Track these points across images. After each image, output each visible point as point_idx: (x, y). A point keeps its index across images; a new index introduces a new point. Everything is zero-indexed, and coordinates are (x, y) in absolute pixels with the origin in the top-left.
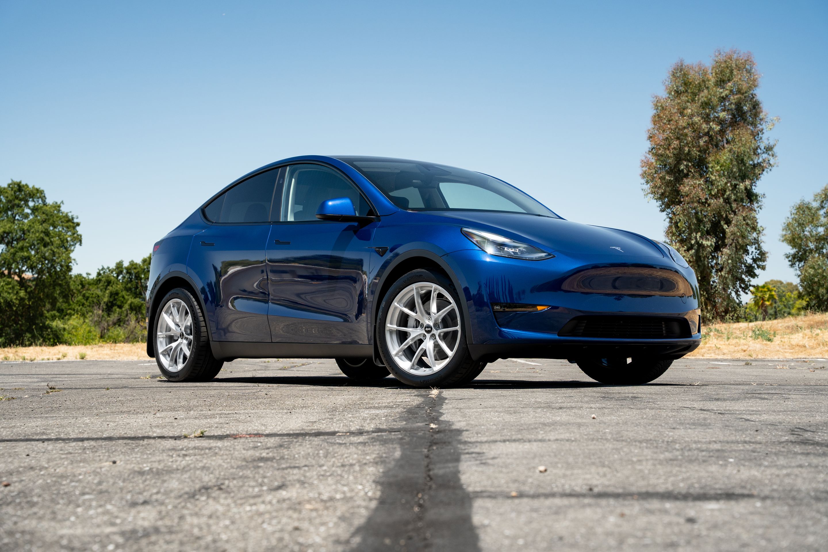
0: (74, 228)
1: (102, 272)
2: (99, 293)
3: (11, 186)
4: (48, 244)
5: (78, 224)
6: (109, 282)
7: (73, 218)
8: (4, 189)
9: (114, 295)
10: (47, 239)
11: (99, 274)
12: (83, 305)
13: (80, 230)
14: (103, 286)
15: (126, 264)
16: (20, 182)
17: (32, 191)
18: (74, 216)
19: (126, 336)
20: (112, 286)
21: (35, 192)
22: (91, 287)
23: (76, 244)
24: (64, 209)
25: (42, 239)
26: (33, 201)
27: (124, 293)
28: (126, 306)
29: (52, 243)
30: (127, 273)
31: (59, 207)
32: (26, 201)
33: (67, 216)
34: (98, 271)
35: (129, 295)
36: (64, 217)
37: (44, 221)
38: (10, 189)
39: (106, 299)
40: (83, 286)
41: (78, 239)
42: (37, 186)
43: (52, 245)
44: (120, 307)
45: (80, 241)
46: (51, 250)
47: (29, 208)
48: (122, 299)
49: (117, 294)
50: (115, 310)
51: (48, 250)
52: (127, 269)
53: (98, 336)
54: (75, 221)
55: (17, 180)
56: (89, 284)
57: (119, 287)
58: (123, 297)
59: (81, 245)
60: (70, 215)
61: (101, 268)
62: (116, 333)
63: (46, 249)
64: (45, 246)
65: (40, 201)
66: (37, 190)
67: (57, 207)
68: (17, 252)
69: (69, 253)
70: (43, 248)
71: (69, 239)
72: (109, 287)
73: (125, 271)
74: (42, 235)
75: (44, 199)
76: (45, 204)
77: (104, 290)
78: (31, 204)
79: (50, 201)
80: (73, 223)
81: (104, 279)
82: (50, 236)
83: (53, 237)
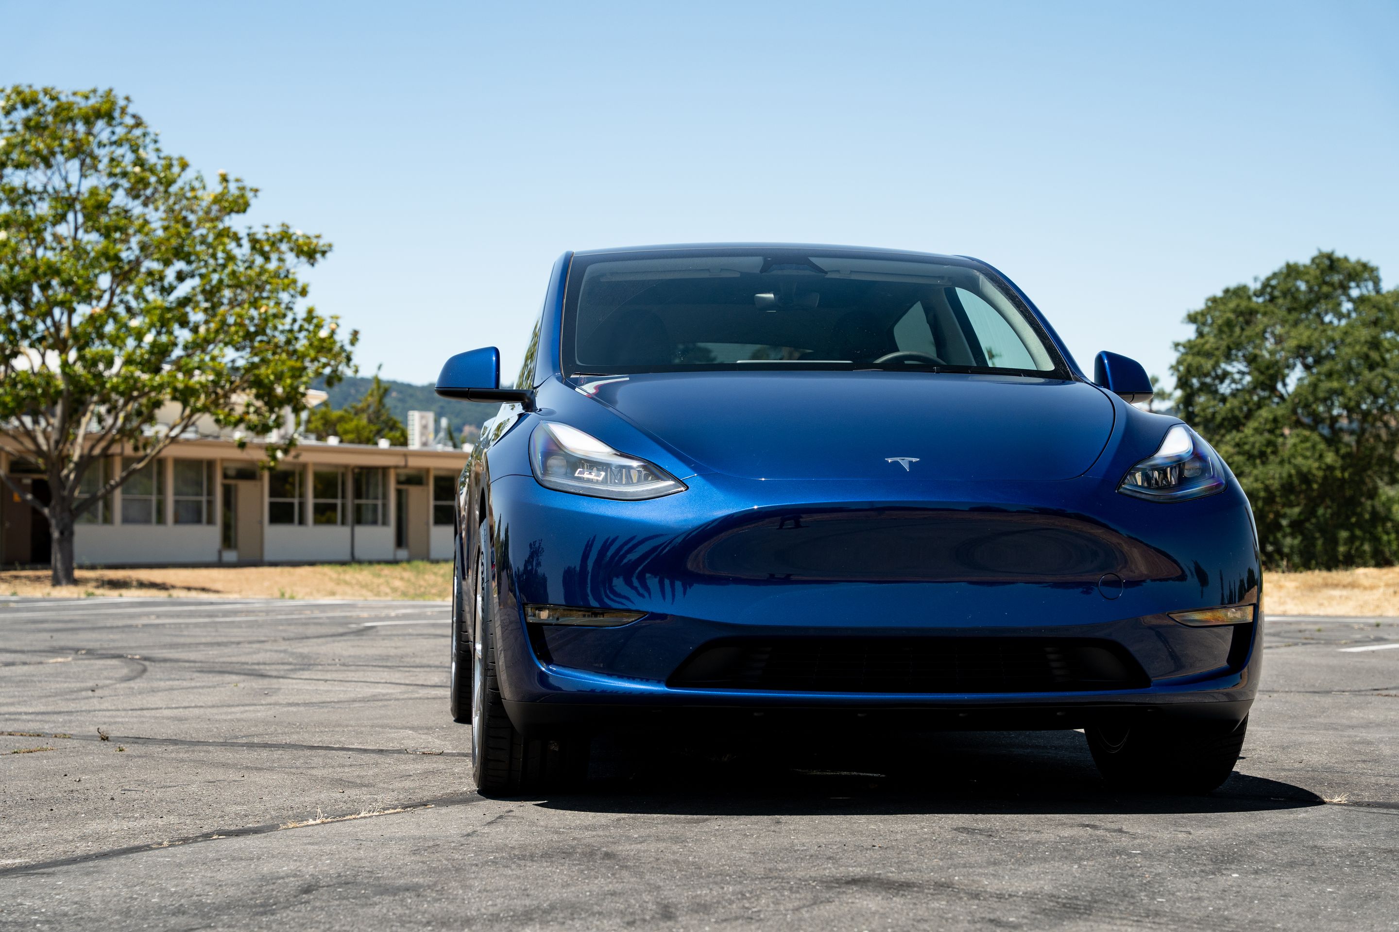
3: (1317, 261)
4: (1378, 365)
8: (1305, 266)
10: (1375, 356)
16: (1332, 253)
17: (1354, 269)
21: (1359, 268)
25: (1367, 357)
26: (1358, 286)
29: (1384, 363)
32: (1345, 288)
37: (1376, 323)
38: (1314, 266)
42: (1364, 259)
43: (1386, 366)
46: (1384, 376)
47: (1350, 299)
51: (1376, 376)
55: (1327, 249)
63: (1374, 373)
64: (1371, 368)
65: (1370, 285)
66: (1365, 266)
68: (1320, 380)
70: (1366, 372)
74: (1365, 349)
75: (1377, 281)
76: (1378, 291)
78: (1355, 293)
82: (1383, 350)
83: (1388, 351)
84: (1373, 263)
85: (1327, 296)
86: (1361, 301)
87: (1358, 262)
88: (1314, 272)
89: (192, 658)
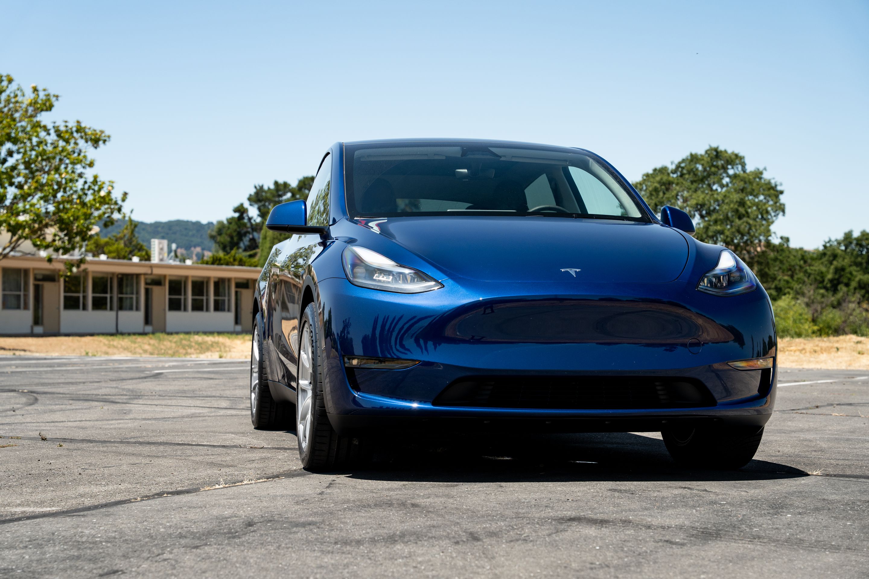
0: (777, 197)
1: (828, 245)
2: (824, 269)
3: (709, 152)
4: (744, 216)
5: (782, 192)
6: (835, 256)
7: (776, 186)
8: (701, 155)
9: (840, 271)
10: (742, 210)
11: (825, 246)
12: (804, 282)
13: (783, 199)
14: (828, 260)
15: (856, 234)
16: (718, 147)
17: (730, 157)
18: (778, 183)
19: (843, 319)
20: (838, 261)
21: (733, 157)
22: (813, 263)
23: (778, 214)
24: (766, 176)
25: (737, 211)
26: (733, 168)
27: (853, 269)
28: (854, 284)
29: (747, 215)
30: (857, 244)
31: (761, 173)
32: (725, 169)
33: (769, 183)
34: (824, 243)
35: (858, 271)
36: (766, 184)
37: (742, 190)
38: (707, 155)
39: (830, 276)
40: (805, 262)
41: (782, 209)
42: (736, 152)
43: (748, 217)
44: (847, 285)
45: (783, 211)
46: (747, 223)
47: (729, 176)
48: (849, 276)
49: (843, 269)
50: (841, 289)
51: (743, 222)
52: (858, 239)
53: (810, 319)
54: (779, 188)
55: (714, 145)
56: (813, 259)
57: (847, 261)
58: (851, 273)
59: (784, 215)
60: (773, 182)
61: (827, 240)
62: (831, 316)
63: (741, 221)
64: (740, 218)
65: (740, 167)
66: (737, 156)
67: (758, 174)
68: (710, 225)
69: (769, 225)
70: (737, 220)
71: (769, 209)
72: (835, 263)
73: (855, 242)
74: (736, 206)
75: (743, 165)
76: (744, 171)
77: (828, 265)
78: (731, 172)
79: (750, 168)
80: (777, 191)
81: (829, 253)
82: (746, 207)
83: (750, 207)
84: (741, 154)
85: (714, 174)
86: (735, 176)
87: (733, 153)
88: (707, 159)
89: (61, 392)
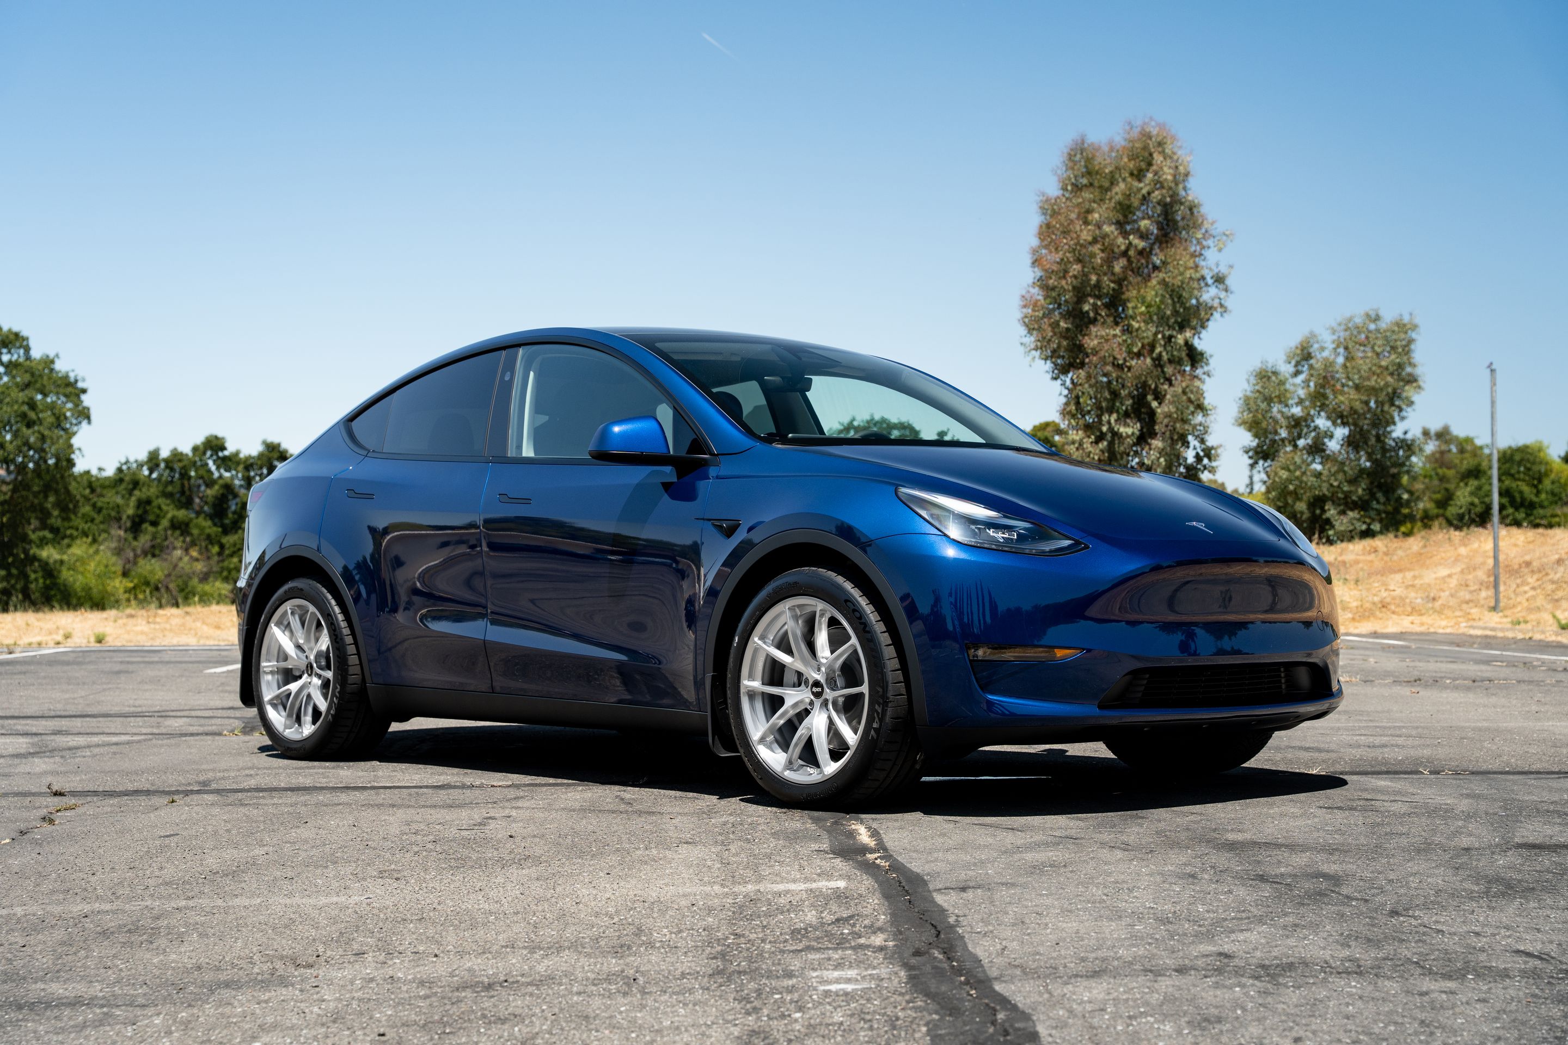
0: (78, 396)
1: (124, 467)
2: (119, 500)
4: (34, 422)
5: (84, 391)
6: (136, 484)
7: (76, 381)
9: (144, 504)
10: (32, 415)
11: (120, 470)
12: (92, 520)
13: (86, 400)
14: (126, 489)
15: (165, 454)
17: (7, 337)
18: (79, 378)
19: (166, 572)
20: (140, 490)
21: (12, 337)
22: (105, 492)
23: (80, 423)
24: (60, 366)
25: (24, 415)
26: (9, 352)
27: (162, 501)
28: (165, 523)
29: (40, 421)
30: (167, 467)
31: (52, 362)
33: (67, 377)
34: (118, 465)
35: (168, 505)
36: (61, 378)
37: (27, 386)
39: (130, 511)
40: (93, 491)
41: (85, 415)
42: (15, 329)
43: (41, 424)
44: (155, 524)
45: (88, 418)
46: (39, 432)
48: (158, 511)
49: (149, 502)
50: (146, 529)
51: (34, 432)
52: (167, 461)
53: (120, 573)
54: (80, 385)
56: (103, 487)
57: (153, 491)
58: (159, 508)
59: (89, 422)
60: (72, 375)
61: (123, 460)
62: (148, 567)
63: (30, 431)
64: (29, 426)
65: (22, 351)
66: (17, 335)
67: (48, 362)
69: (70, 438)
70: (24, 429)
71: (68, 414)
72: (137, 493)
73: (162, 465)
74: (23, 408)
75: (27, 349)
76: (28, 358)
77: (127, 496)
79: (36, 353)
80: (77, 388)
81: (127, 479)
82: (38, 410)
83: (42, 411)
84: (24, 333)
87: (10, 331)
